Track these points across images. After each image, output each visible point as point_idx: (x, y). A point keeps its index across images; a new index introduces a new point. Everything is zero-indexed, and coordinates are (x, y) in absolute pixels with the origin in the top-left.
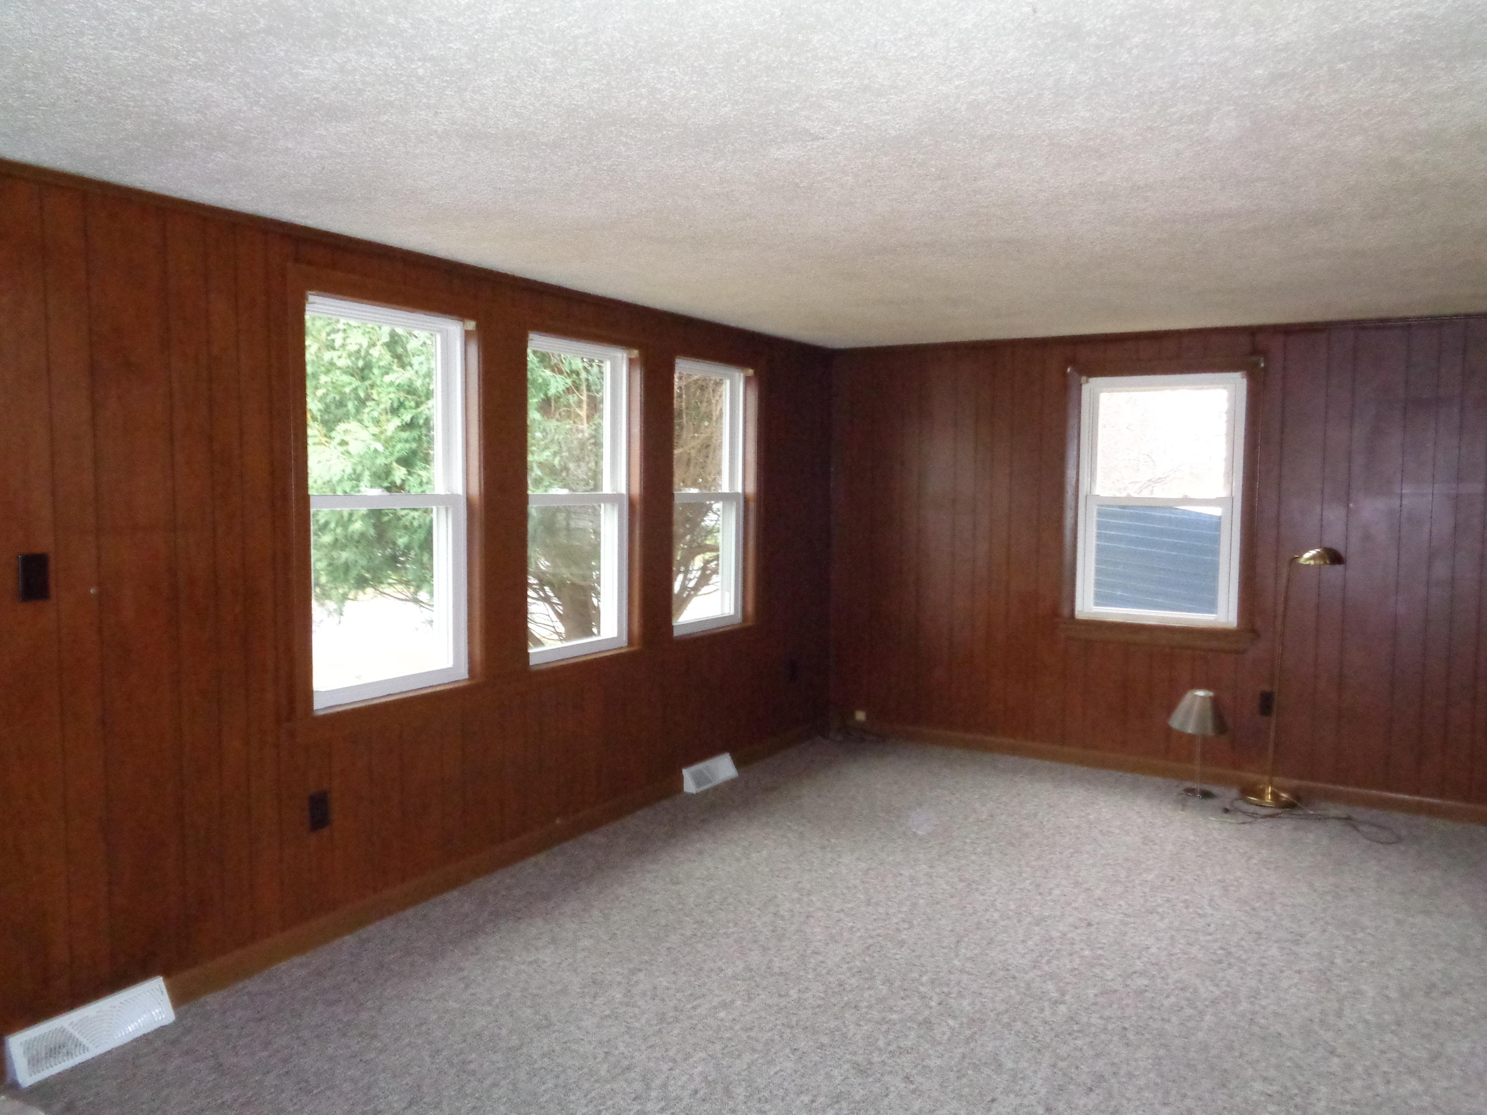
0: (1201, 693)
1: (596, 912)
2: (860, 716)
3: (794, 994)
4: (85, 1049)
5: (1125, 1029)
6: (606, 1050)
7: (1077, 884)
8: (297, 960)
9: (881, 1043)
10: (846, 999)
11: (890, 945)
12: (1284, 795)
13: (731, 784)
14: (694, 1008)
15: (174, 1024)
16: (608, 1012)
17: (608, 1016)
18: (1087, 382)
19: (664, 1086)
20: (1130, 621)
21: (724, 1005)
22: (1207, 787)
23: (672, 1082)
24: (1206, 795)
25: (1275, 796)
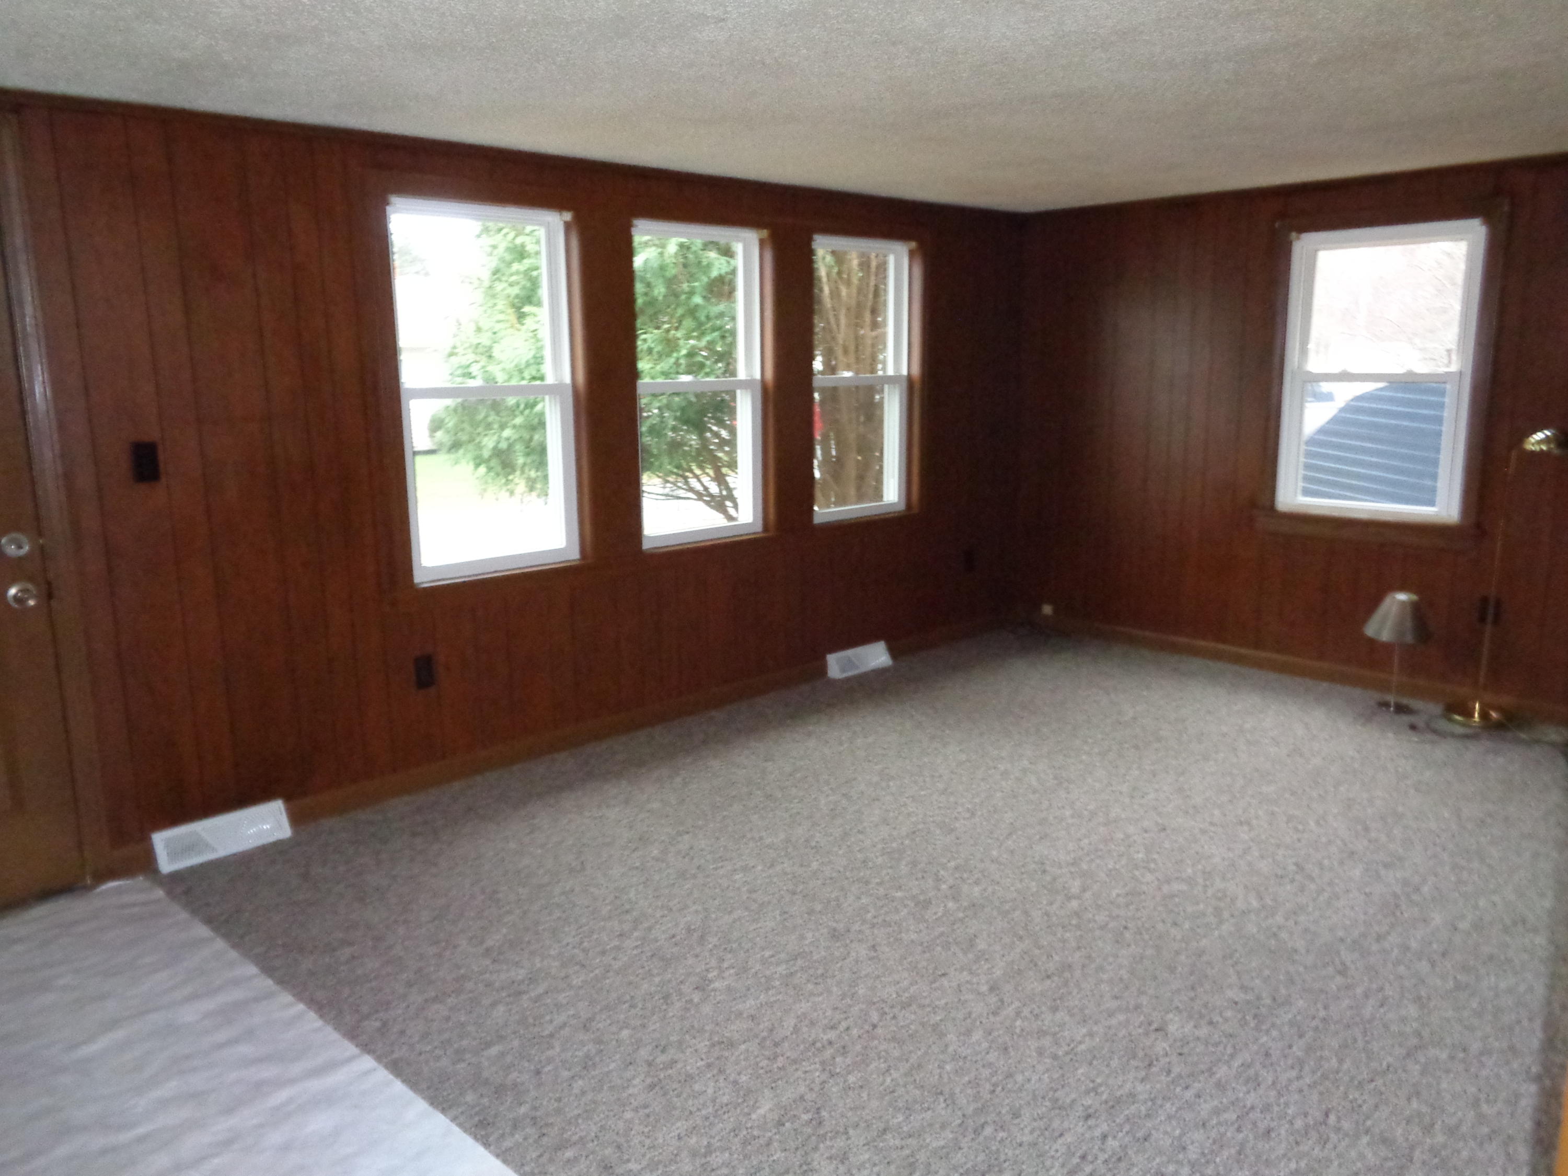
0: (1402, 597)
1: (678, 780)
2: (1047, 609)
3: (815, 865)
4: (214, 850)
5: (1126, 928)
6: (617, 895)
7: (1180, 790)
8: (406, 798)
9: (869, 916)
10: (862, 874)
11: (938, 832)
12: (1494, 715)
13: (879, 673)
14: (716, 869)
15: (290, 839)
16: (638, 864)
17: (637, 868)
18: (1298, 238)
19: (650, 929)
20: (1336, 514)
21: (745, 869)
22: (1405, 701)
23: (658, 926)
24: (1401, 709)
25: (1484, 715)
